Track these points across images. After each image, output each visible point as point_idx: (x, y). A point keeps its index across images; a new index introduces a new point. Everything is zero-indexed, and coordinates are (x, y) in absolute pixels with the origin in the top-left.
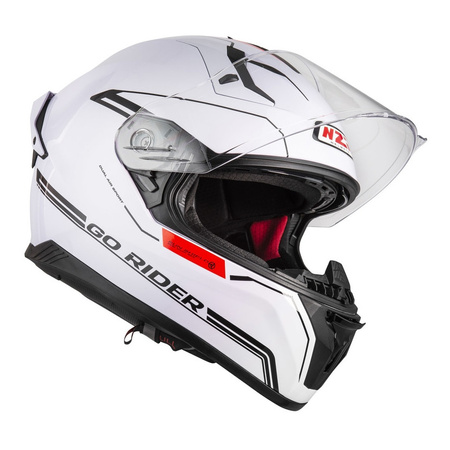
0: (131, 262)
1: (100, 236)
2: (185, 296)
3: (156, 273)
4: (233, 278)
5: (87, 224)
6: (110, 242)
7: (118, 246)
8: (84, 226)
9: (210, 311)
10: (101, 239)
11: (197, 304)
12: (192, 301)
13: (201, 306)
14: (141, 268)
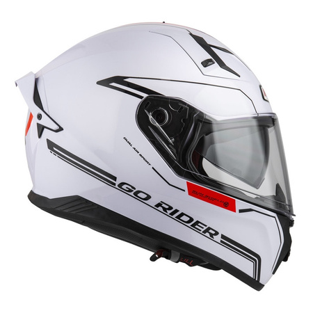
0: (160, 209)
1: (130, 191)
2: (205, 228)
3: (182, 214)
4: (241, 211)
5: (117, 183)
6: (140, 195)
7: (148, 197)
8: (114, 184)
9: (223, 237)
10: (132, 194)
11: (213, 232)
12: (211, 231)
13: (217, 233)
14: (169, 212)
